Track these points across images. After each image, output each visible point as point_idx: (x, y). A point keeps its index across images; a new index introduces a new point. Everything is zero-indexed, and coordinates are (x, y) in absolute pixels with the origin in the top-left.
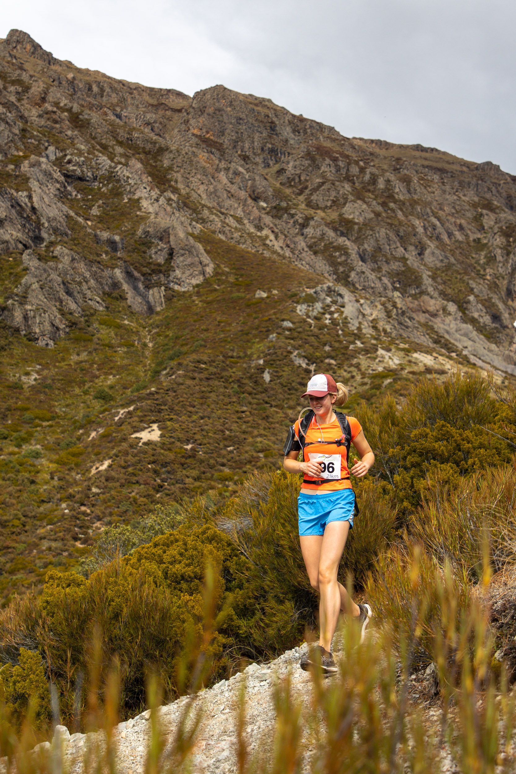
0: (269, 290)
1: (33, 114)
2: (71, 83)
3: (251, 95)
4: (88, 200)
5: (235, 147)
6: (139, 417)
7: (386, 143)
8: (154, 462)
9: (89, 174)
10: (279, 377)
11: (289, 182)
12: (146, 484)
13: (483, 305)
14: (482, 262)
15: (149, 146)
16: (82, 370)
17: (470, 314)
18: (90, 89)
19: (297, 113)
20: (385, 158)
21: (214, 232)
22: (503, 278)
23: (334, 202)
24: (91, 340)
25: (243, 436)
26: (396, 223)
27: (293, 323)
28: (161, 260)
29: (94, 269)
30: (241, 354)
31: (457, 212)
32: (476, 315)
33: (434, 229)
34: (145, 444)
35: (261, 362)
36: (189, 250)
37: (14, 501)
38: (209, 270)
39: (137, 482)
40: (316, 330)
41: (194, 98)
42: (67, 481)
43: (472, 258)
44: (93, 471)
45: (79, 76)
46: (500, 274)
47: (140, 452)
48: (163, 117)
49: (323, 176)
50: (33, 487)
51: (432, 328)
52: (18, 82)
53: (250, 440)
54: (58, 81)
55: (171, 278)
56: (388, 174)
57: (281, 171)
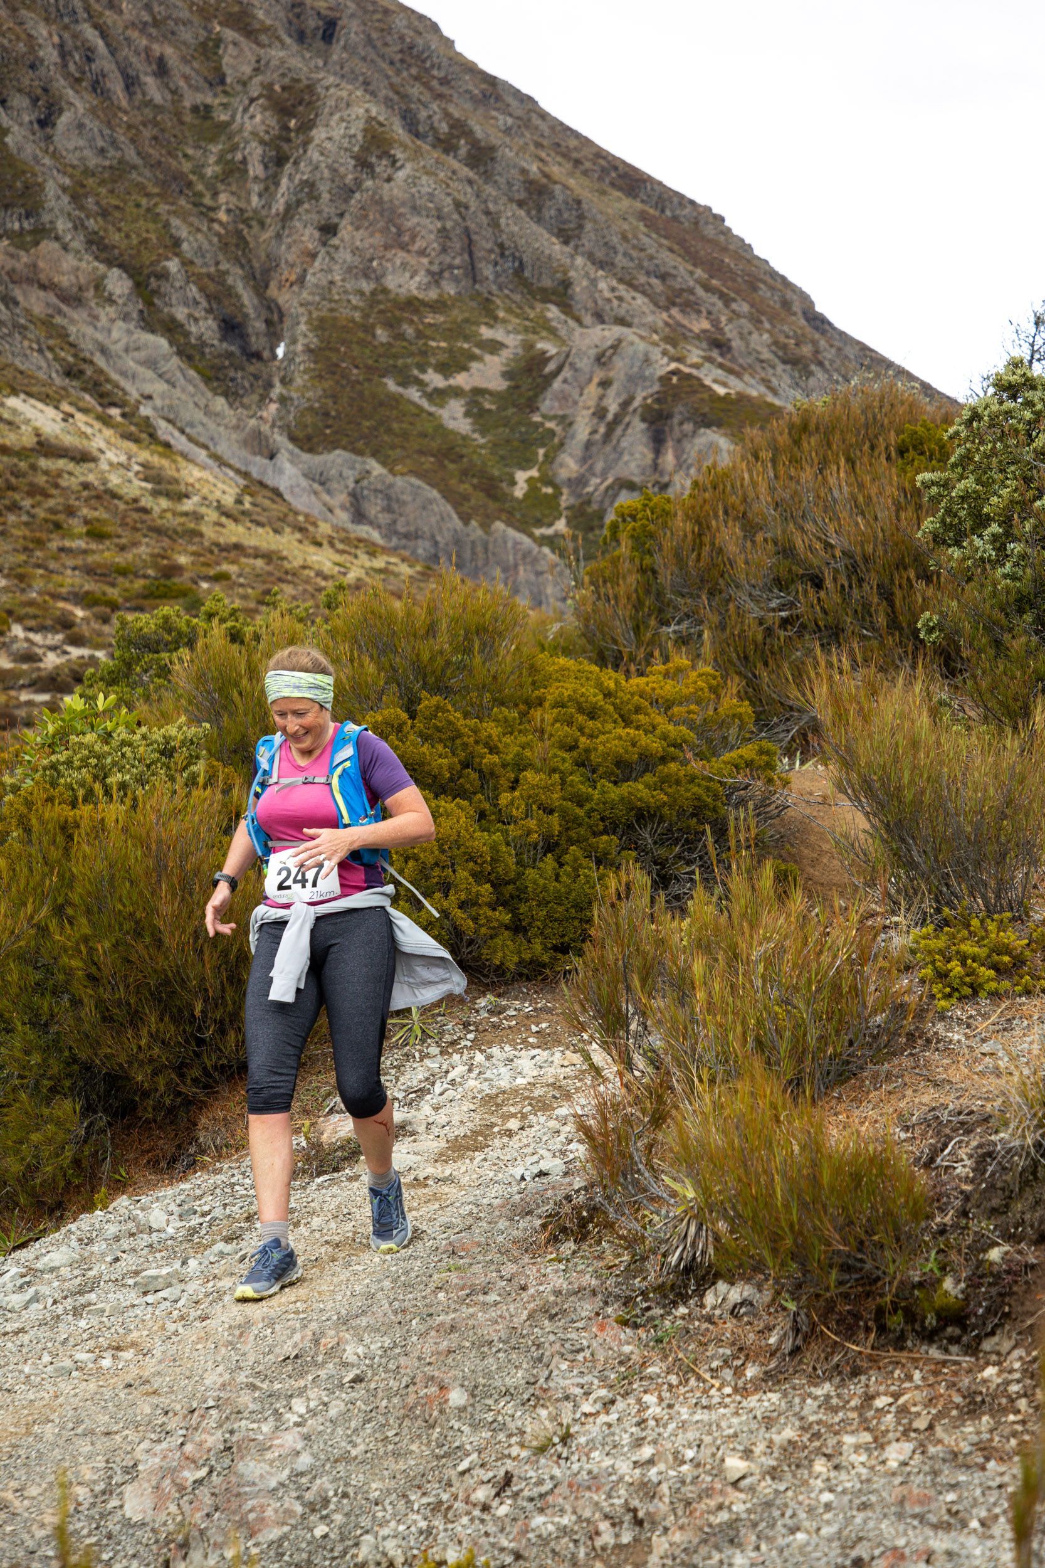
13: (201, 289)
14: (209, 171)
17: (166, 310)
22: (262, 224)
31: (156, 23)
32: (180, 313)
33: (89, 60)
43: (185, 156)
46: (255, 211)
51: (64, 335)
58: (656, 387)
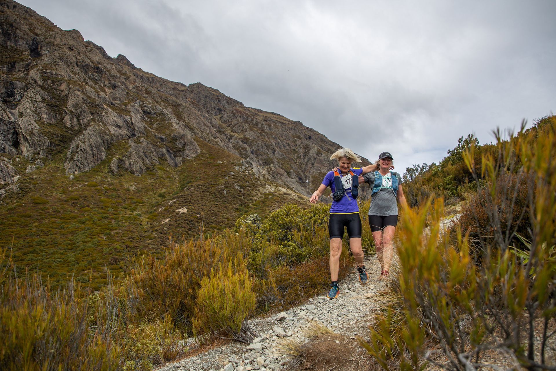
0: (222, 161)
1: (131, 87)
2: (142, 77)
3: (211, 88)
4: (152, 122)
5: (204, 107)
6: (178, 204)
7: (261, 111)
8: (186, 220)
9: (153, 112)
10: (230, 193)
11: (225, 122)
12: (185, 227)
13: (296, 173)
14: (295, 158)
15: (174, 103)
16: (152, 186)
18: (148, 80)
19: (228, 96)
20: (261, 116)
21: (199, 138)
23: (242, 131)
24: (155, 175)
25: (219, 213)
26: (265, 140)
27: (234, 173)
28: (180, 147)
29: (155, 148)
30: (215, 184)
31: (287, 139)
32: (293, 177)
33: (279, 144)
34: (182, 213)
35: (223, 186)
36: (191, 143)
37: (136, 231)
38: (199, 151)
39: (181, 227)
40: (243, 176)
41: (189, 86)
42: (154, 225)
43: (292, 156)
44: (163, 223)
45: (144, 74)
46: (302, 163)
47: (180, 216)
48: (176, 93)
49: (238, 120)
50: (141, 226)
52: (125, 74)
53: (221, 214)
54: (136, 75)
55: (184, 154)
56: (262, 122)
57: (222, 118)
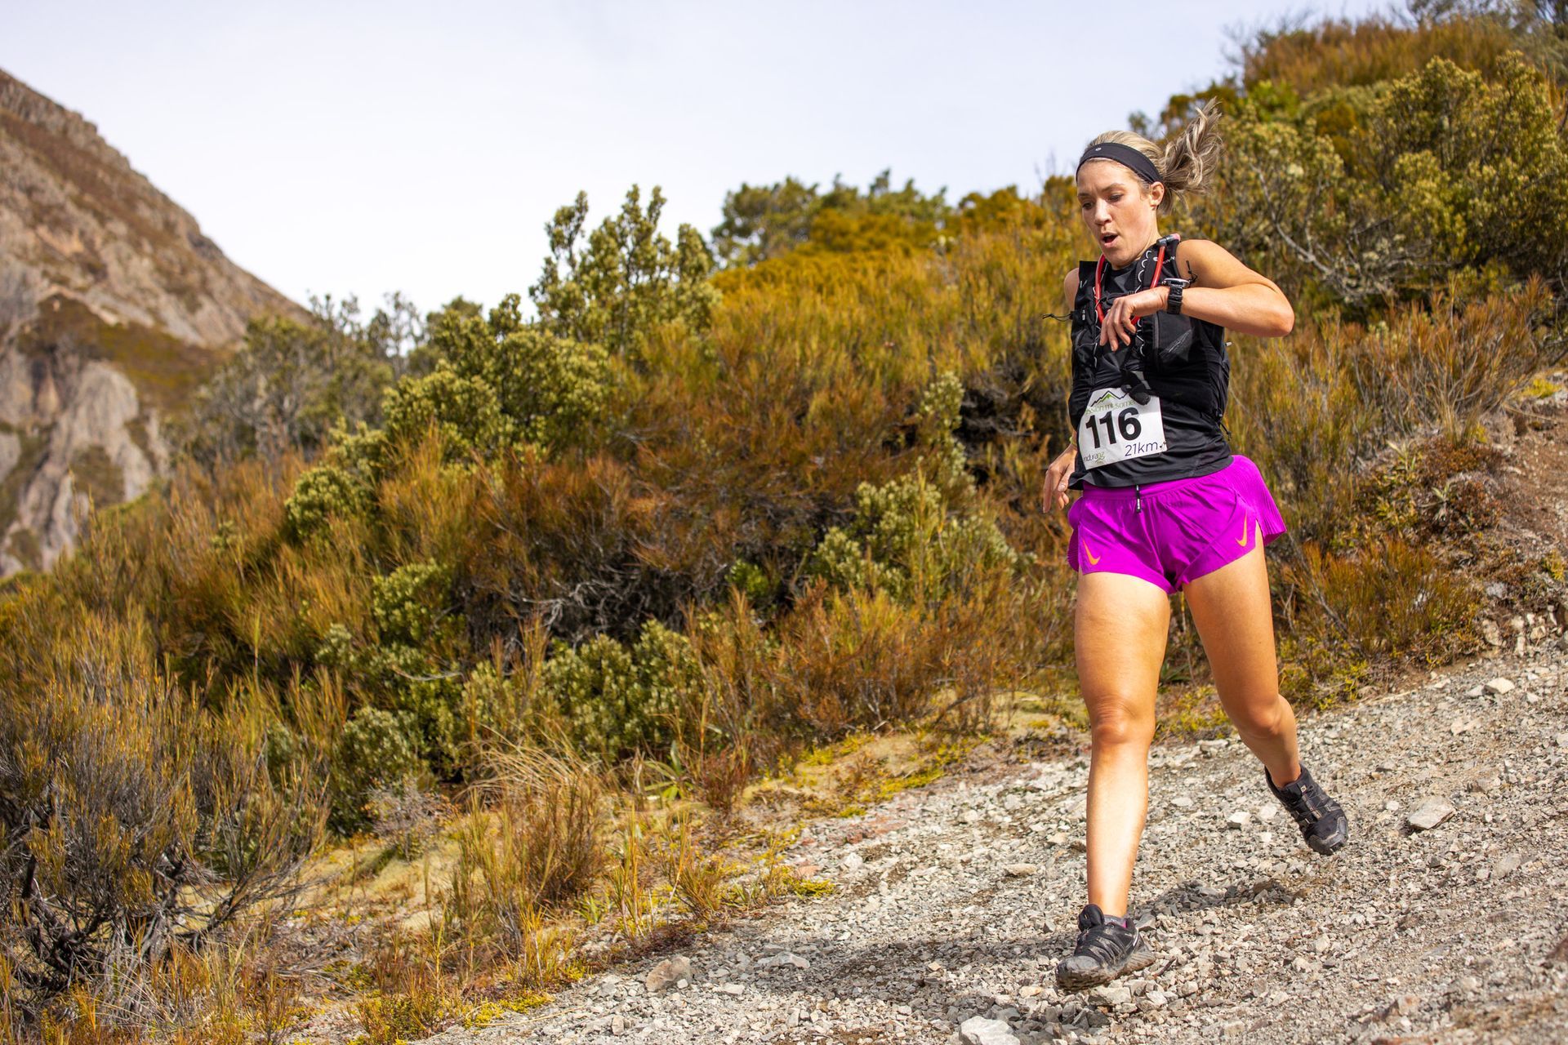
58: (36, 314)
